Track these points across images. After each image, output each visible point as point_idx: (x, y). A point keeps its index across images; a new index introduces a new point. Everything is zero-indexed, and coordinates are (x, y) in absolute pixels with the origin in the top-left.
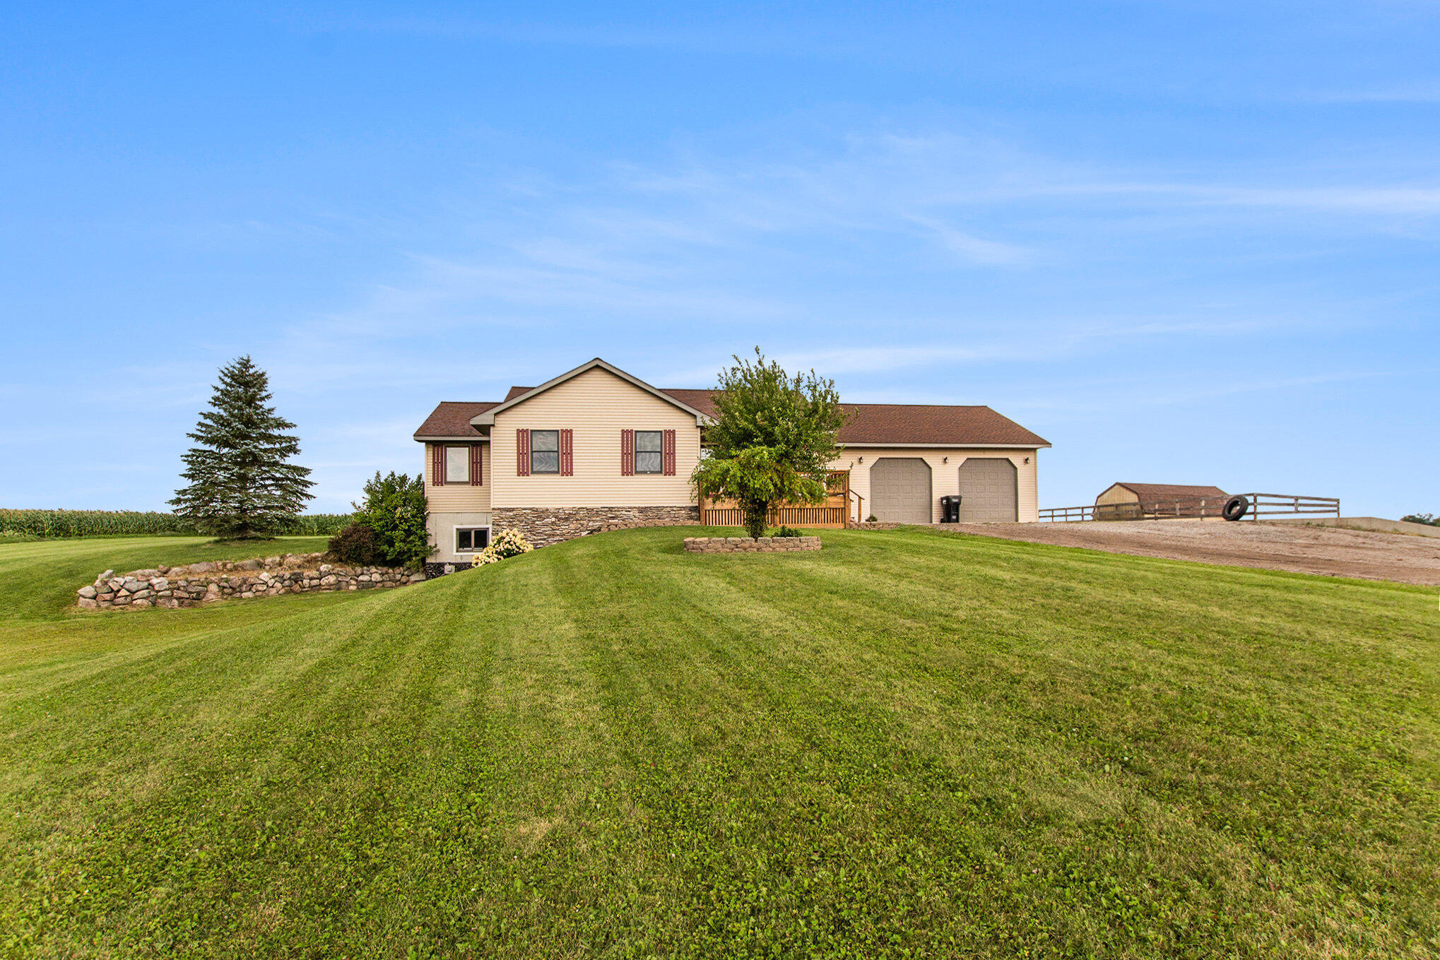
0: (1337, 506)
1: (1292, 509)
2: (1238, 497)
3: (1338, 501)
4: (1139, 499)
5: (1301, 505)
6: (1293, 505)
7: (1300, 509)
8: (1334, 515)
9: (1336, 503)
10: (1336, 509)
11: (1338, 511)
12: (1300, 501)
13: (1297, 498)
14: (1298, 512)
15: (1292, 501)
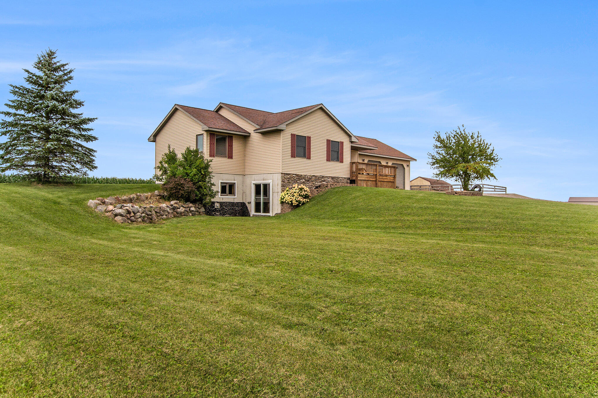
0: (506, 189)
1: (493, 190)
2: (477, 185)
3: (506, 188)
4: (431, 184)
5: (496, 189)
6: (493, 189)
7: (496, 190)
8: (504, 193)
9: (505, 189)
10: (505, 190)
11: (506, 191)
12: (496, 187)
13: (495, 186)
14: (495, 191)
15: (493, 187)
